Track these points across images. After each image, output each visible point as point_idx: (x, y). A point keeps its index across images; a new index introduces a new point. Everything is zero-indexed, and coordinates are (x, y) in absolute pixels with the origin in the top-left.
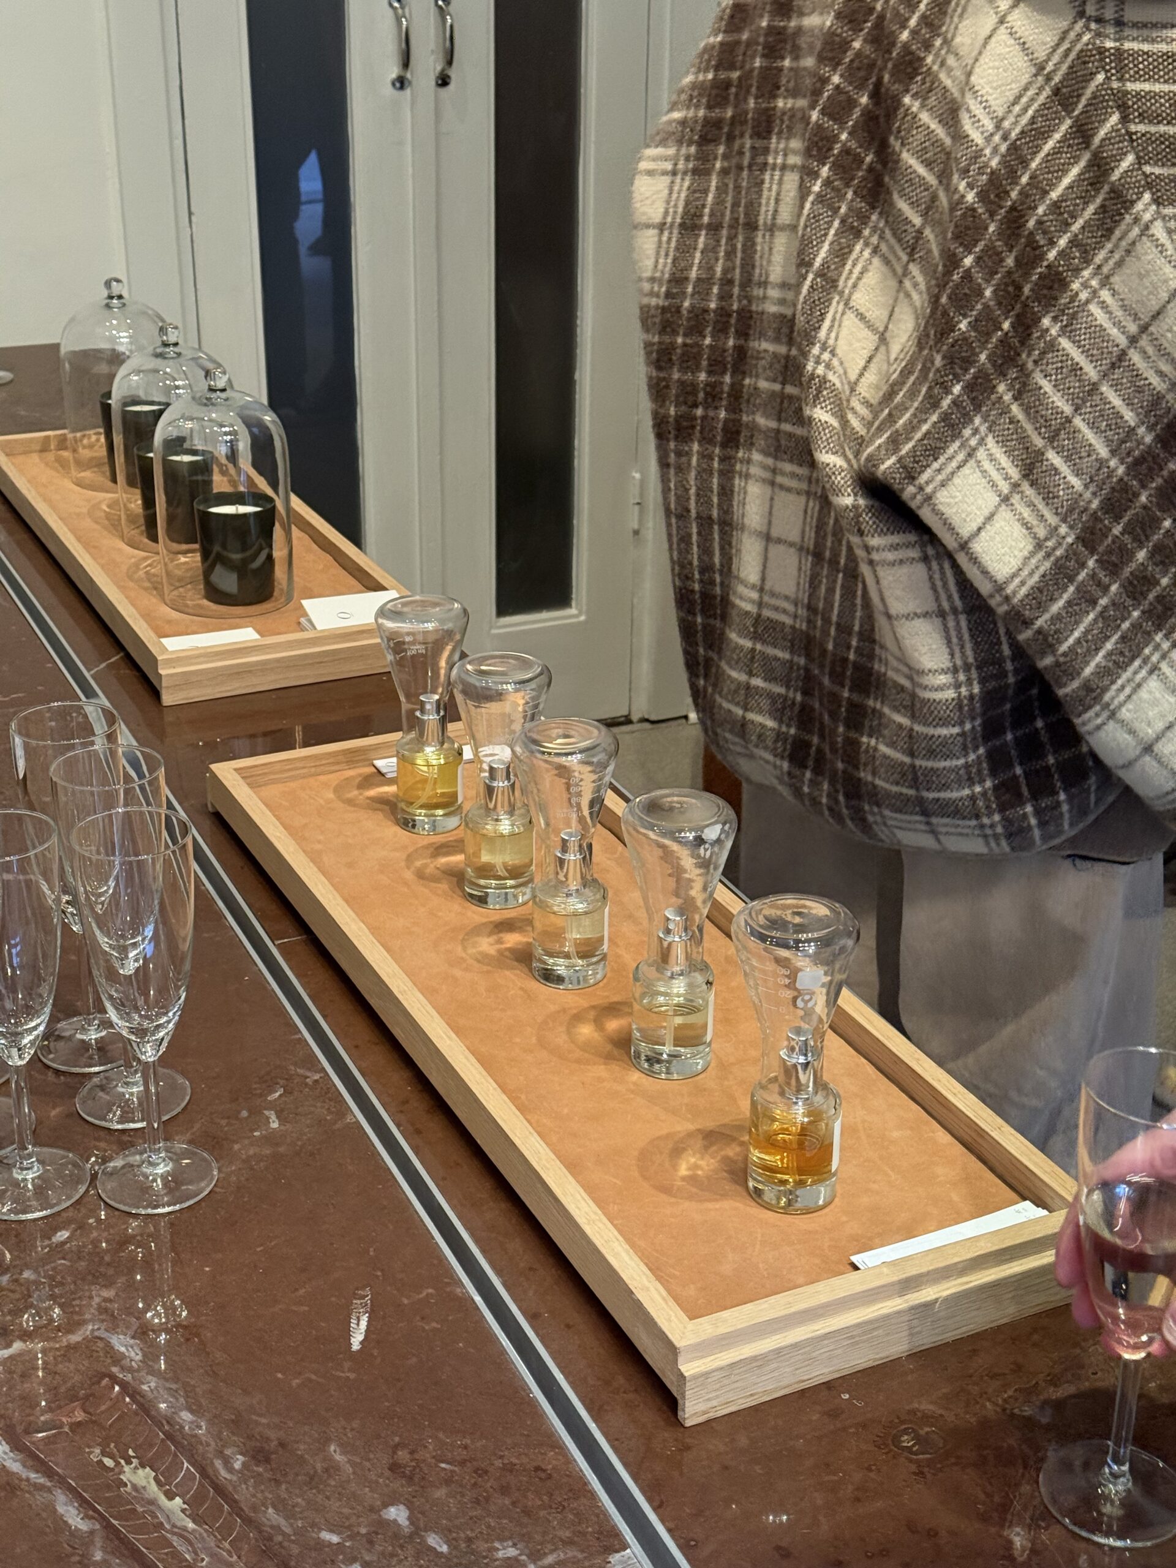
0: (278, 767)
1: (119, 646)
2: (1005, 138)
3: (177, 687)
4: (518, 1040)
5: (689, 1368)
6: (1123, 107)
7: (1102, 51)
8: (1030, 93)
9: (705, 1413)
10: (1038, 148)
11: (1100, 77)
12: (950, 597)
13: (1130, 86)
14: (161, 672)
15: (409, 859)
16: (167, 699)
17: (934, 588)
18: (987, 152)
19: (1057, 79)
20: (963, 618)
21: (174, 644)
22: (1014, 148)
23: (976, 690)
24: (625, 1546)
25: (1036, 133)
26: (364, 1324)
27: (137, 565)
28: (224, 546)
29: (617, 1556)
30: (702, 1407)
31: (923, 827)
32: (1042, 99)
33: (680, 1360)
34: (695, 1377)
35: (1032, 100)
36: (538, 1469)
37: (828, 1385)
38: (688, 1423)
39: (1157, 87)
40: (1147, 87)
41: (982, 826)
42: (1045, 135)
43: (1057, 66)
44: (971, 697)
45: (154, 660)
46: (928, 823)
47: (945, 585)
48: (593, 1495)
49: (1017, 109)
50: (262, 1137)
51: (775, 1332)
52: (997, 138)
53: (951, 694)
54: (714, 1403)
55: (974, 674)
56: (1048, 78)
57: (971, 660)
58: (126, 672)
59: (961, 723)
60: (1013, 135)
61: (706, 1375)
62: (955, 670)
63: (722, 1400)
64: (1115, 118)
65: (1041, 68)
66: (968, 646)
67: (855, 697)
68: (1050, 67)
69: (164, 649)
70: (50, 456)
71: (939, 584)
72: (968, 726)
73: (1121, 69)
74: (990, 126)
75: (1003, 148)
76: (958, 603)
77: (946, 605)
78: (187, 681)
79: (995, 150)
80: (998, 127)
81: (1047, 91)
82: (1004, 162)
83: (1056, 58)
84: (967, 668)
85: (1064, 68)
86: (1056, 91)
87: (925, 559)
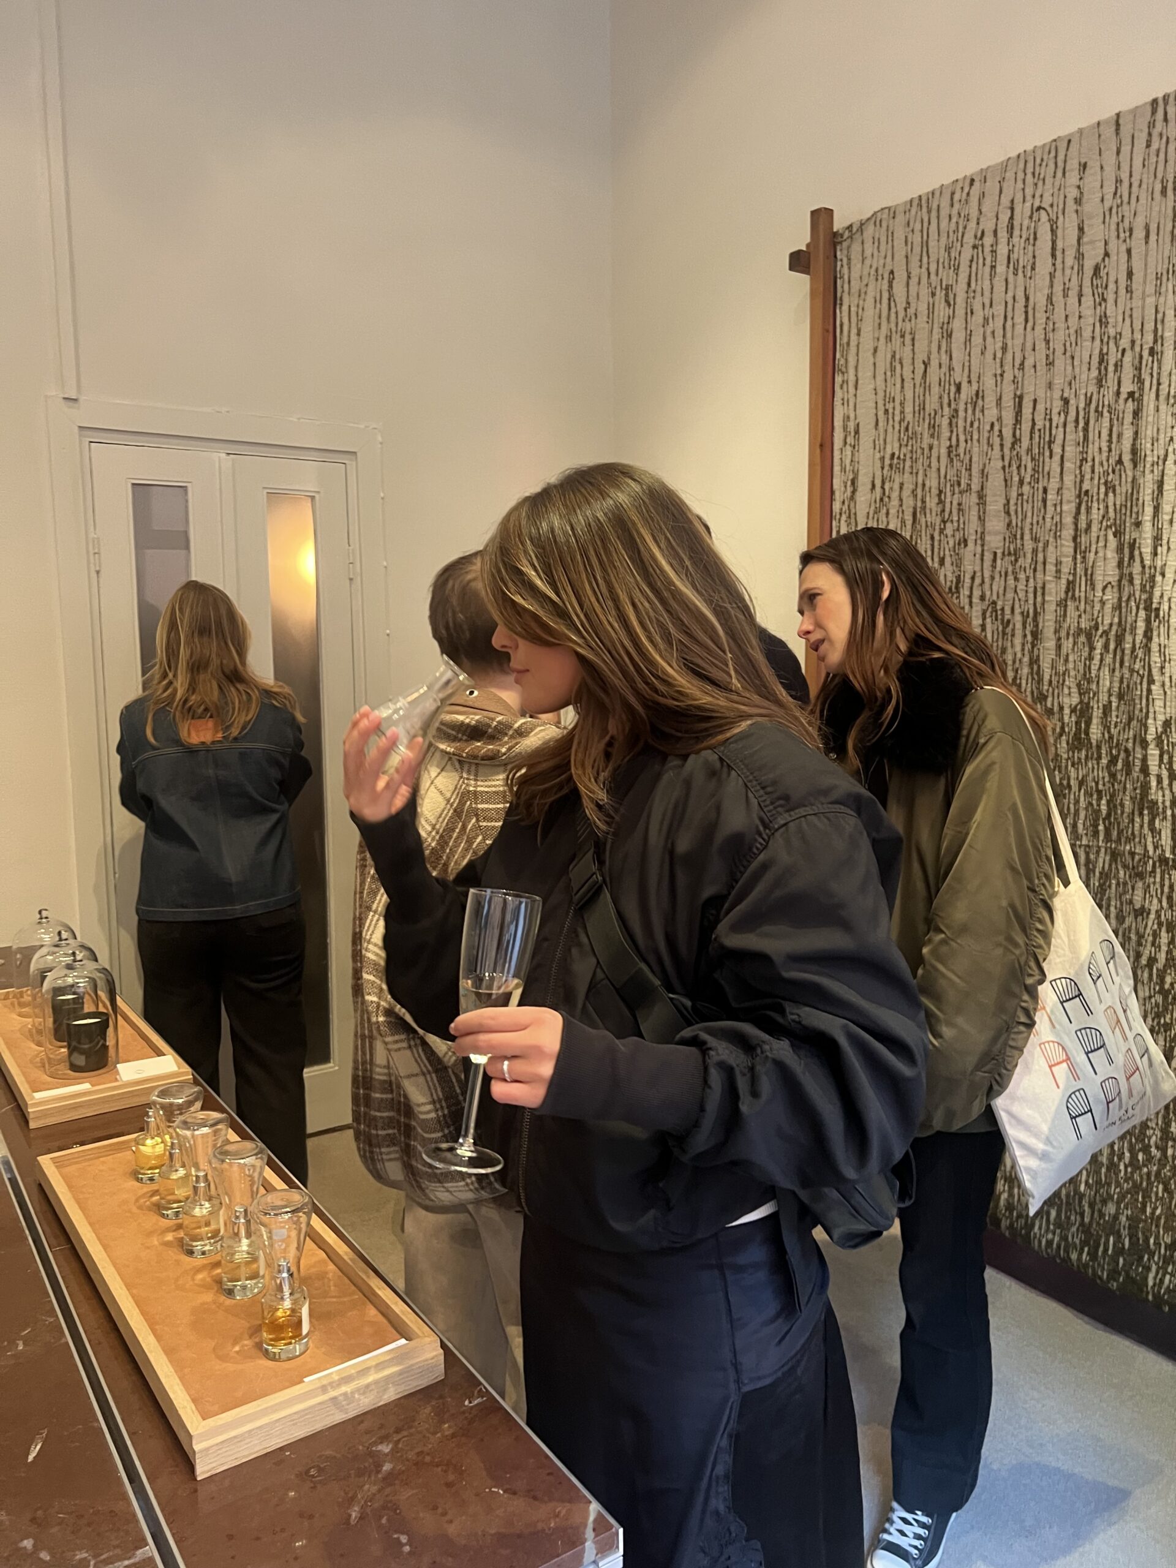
0: (76, 1155)
1: (16, 1100)
2: (437, 833)
3: (37, 1118)
4: (164, 1288)
5: (197, 1447)
6: (477, 815)
7: (469, 792)
8: (445, 812)
9: (209, 1471)
10: (451, 837)
11: (468, 803)
12: (425, 1066)
13: (479, 806)
14: (29, 1110)
15: (137, 1200)
16: (32, 1125)
17: (416, 1061)
18: (429, 840)
19: (455, 805)
20: (434, 1075)
21: (38, 1096)
22: (442, 837)
23: (446, 1112)
24: (147, 1544)
25: (449, 830)
26: (38, 1447)
27: (37, 1056)
28: (79, 1043)
29: (141, 1551)
30: (206, 1468)
31: (442, 1189)
32: (450, 814)
33: (194, 1442)
34: (201, 1451)
35: (446, 815)
36: (111, 1511)
37: (281, 1449)
38: (199, 1478)
39: (491, 806)
40: (486, 806)
41: (467, 1184)
42: (453, 830)
43: (455, 800)
44: (444, 1116)
45: (26, 1105)
46: (443, 1187)
47: (421, 1060)
48: (137, 1521)
49: (441, 820)
50: (12, 1355)
51: (251, 1421)
52: (434, 833)
53: (433, 1115)
54: (214, 1465)
55: (444, 1104)
56: (452, 805)
57: (441, 1096)
58: (18, 1112)
59: (442, 1130)
60: (441, 831)
61: (207, 1449)
62: (433, 1102)
63: (219, 1463)
64: (474, 820)
65: (448, 801)
66: (439, 1089)
67: (407, 1121)
68: (452, 800)
69: (33, 1098)
70: (8, 1002)
71: (419, 1059)
72: (446, 1131)
73: (476, 798)
74: (429, 828)
75: (437, 837)
76: (430, 1068)
77: (424, 1070)
78: (44, 1114)
79: (433, 839)
80: (433, 828)
81: (451, 811)
82: (438, 844)
83: (454, 797)
84: (440, 1101)
85: (457, 801)
86: (455, 810)
87: (410, 1047)
